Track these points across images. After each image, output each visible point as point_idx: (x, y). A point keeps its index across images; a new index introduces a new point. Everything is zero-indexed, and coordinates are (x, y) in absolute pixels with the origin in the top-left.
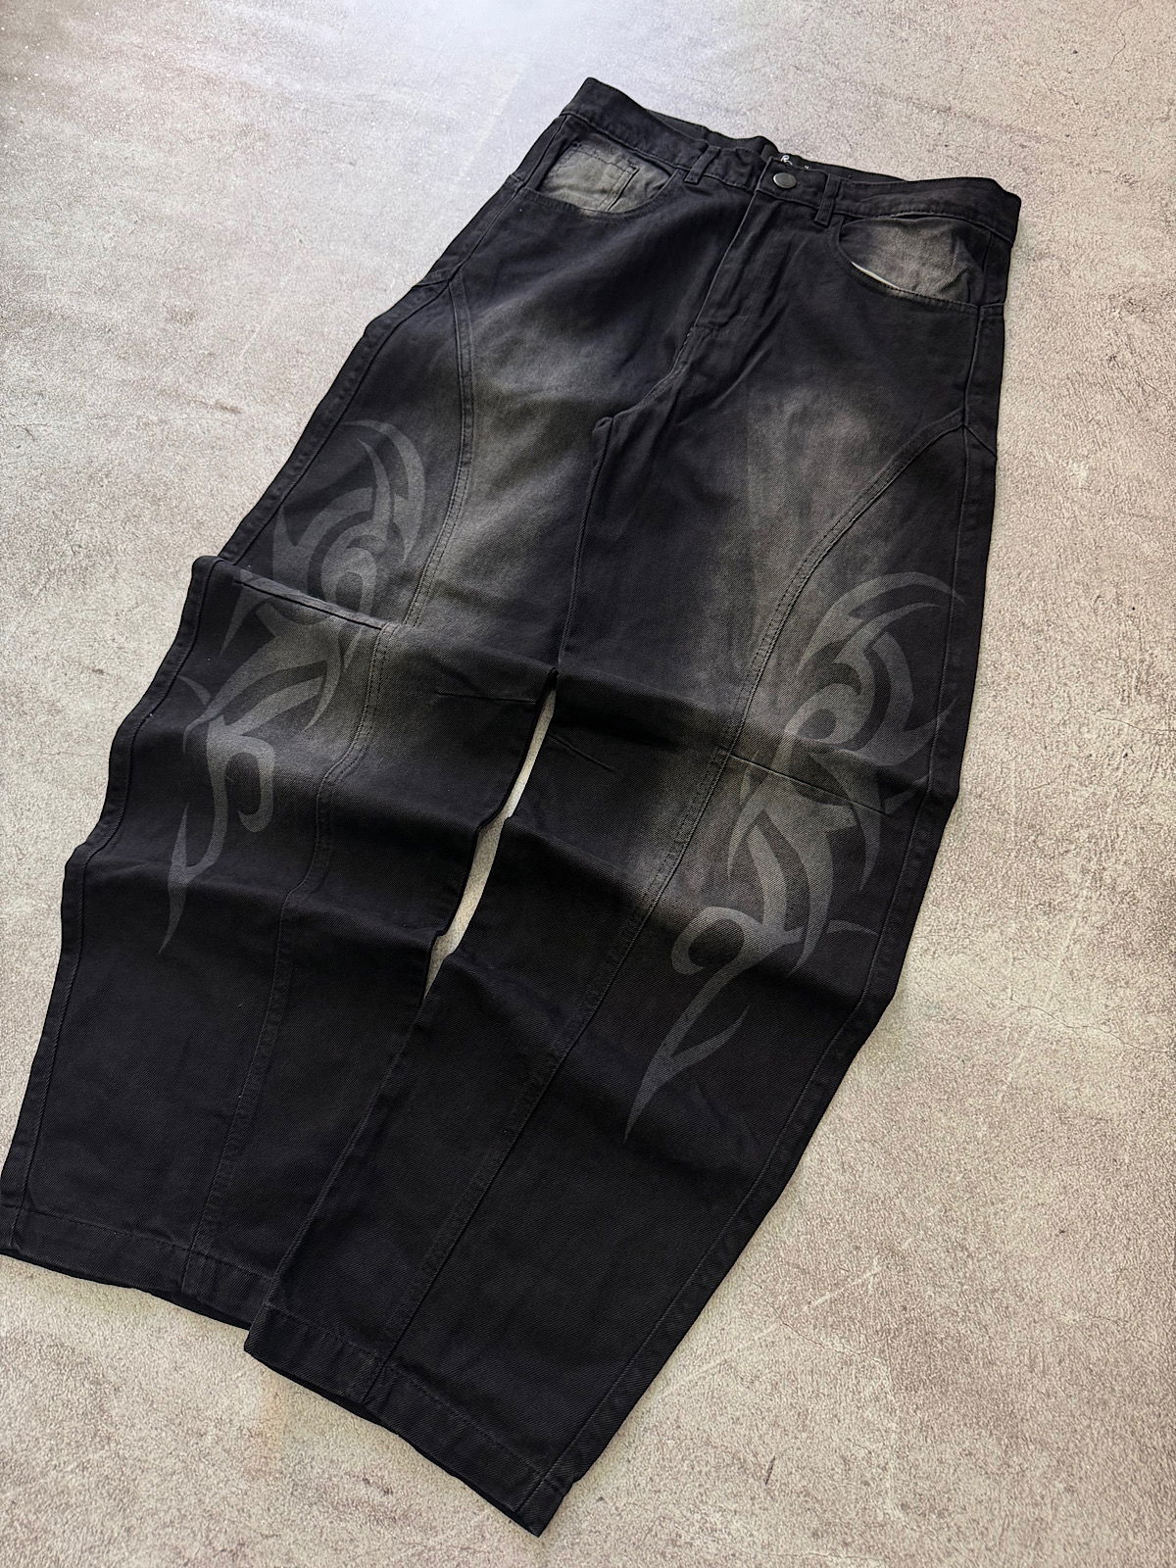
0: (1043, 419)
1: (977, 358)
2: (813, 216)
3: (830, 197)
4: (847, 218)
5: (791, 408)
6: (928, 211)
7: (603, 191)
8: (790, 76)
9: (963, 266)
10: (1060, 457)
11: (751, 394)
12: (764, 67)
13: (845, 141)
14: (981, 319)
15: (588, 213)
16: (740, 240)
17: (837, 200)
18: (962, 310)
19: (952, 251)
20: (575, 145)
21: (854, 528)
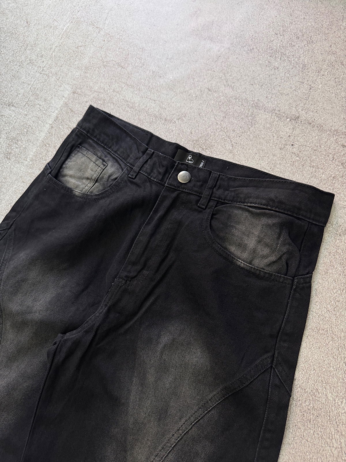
0: (329, 364)
1: (288, 315)
2: (198, 201)
3: (210, 188)
4: (218, 203)
5: (165, 339)
6: (267, 206)
7: (88, 179)
8: (204, 95)
9: (284, 249)
10: (337, 396)
11: (141, 330)
12: (191, 89)
13: (230, 142)
14: (294, 287)
15: (77, 194)
16: (152, 218)
17: (215, 189)
18: (281, 280)
19: (278, 238)
20: (79, 147)
21: (193, 429)
